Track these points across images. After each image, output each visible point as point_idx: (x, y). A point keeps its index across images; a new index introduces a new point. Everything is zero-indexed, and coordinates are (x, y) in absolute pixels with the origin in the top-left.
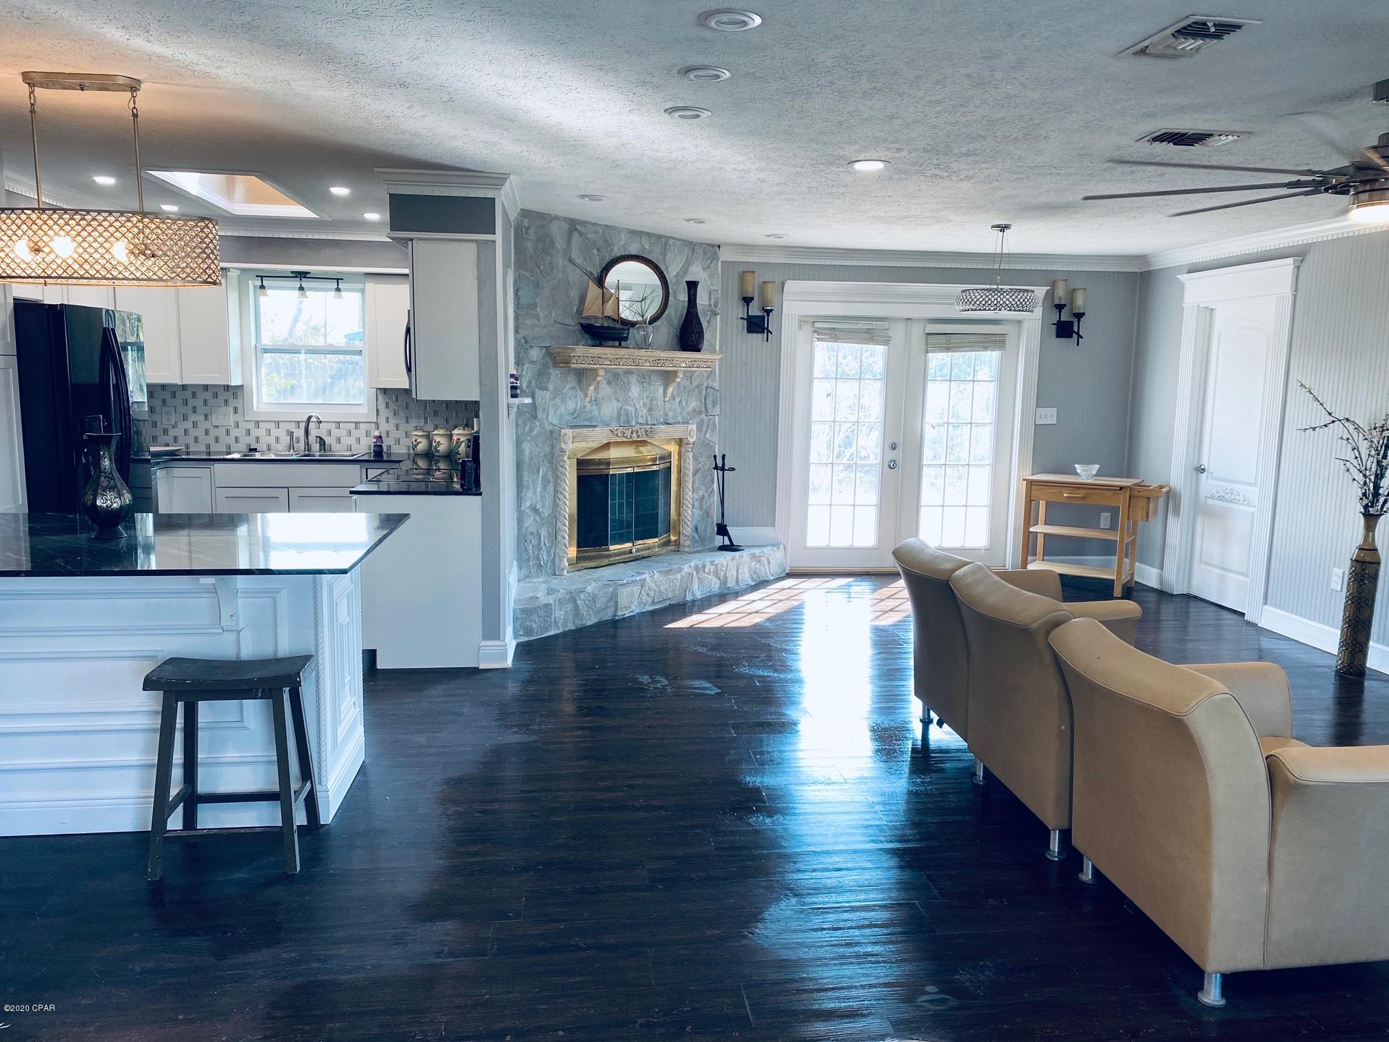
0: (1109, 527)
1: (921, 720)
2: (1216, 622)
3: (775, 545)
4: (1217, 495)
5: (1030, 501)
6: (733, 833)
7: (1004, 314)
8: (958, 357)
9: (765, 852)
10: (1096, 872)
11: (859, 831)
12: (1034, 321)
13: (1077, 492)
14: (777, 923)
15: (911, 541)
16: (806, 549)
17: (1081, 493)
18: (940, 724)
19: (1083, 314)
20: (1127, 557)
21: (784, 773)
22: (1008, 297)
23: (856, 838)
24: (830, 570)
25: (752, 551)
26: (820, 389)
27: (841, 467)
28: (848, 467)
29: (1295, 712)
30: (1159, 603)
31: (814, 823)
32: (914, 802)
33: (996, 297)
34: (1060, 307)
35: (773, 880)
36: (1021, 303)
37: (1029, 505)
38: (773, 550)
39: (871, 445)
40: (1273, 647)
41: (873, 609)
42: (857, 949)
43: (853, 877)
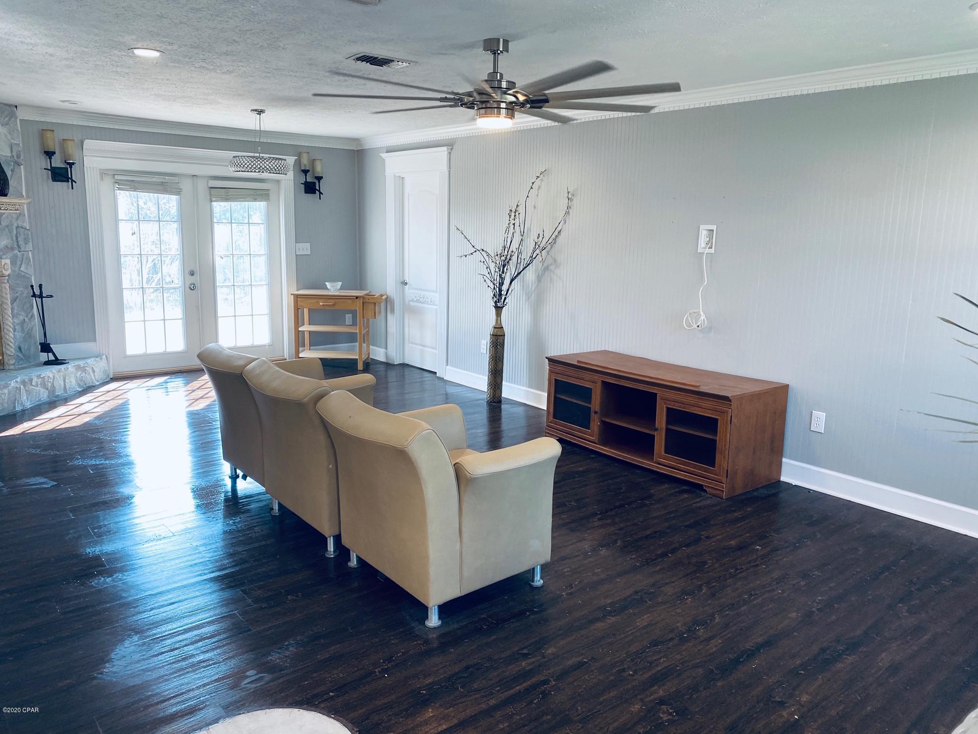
0: (351, 324)
1: (230, 477)
2: (420, 380)
3: (98, 356)
4: (415, 299)
5: (297, 309)
6: (77, 597)
7: (265, 175)
8: (236, 206)
9: (108, 605)
10: (359, 559)
11: (187, 570)
12: (289, 180)
13: (329, 301)
14: (123, 659)
15: (212, 345)
16: (126, 357)
17: (331, 302)
18: (244, 477)
19: (322, 177)
20: (364, 343)
21: (120, 539)
22: (267, 163)
23: (185, 576)
24: (149, 372)
25: (77, 363)
26: (125, 229)
27: (152, 290)
28: (156, 290)
29: (468, 429)
30: (386, 371)
31: (149, 573)
32: (229, 539)
33: (259, 162)
34: (305, 172)
35: (117, 626)
36: (277, 168)
37: (297, 312)
38: (96, 360)
39: (173, 271)
40: (453, 391)
41: (187, 398)
42: (190, 661)
43: (185, 606)
